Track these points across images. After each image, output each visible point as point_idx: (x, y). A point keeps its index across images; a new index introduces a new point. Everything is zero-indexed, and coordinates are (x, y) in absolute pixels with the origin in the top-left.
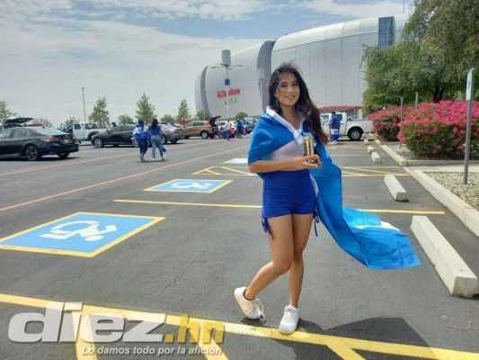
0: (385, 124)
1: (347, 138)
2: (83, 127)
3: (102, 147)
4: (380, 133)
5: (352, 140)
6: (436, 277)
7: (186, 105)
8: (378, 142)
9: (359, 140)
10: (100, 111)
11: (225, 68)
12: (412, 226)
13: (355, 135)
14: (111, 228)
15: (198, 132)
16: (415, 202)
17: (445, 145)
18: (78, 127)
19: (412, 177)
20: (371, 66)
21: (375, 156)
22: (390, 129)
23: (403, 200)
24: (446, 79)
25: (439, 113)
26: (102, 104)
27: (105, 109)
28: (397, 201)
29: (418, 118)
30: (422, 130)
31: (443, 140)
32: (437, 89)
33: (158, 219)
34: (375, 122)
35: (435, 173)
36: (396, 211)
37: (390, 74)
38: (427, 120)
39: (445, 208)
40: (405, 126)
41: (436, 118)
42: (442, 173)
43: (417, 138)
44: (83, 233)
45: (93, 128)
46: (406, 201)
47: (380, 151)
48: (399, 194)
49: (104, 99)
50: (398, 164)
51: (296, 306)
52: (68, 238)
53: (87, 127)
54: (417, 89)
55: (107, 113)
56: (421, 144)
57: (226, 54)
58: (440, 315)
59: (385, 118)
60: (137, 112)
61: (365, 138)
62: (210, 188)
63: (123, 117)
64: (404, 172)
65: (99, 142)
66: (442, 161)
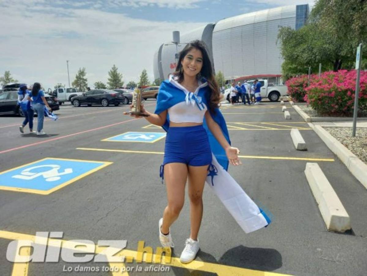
0: (297, 88)
1: (268, 100)
2: (65, 92)
3: (79, 106)
4: (293, 96)
5: (272, 101)
6: (318, 215)
7: (146, 74)
8: (291, 102)
9: (277, 101)
10: (80, 78)
11: (175, 45)
12: (305, 171)
13: (274, 97)
14: (68, 171)
15: (153, 95)
16: (313, 151)
17: (341, 105)
18: (61, 91)
19: (313, 131)
20: (285, 43)
21: (287, 113)
22: (301, 93)
23: (303, 150)
24: (343, 53)
25: (337, 80)
26: (82, 73)
27: (85, 77)
28: (298, 150)
29: (320, 84)
30: (323, 94)
31: (340, 101)
32: (337, 61)
33: (106, 164)
34: (289, 87)
35: (331, 127)
36: (295, 159)
37: (300, 49)
38: (327, 85)
39: (335, 156)
40: (310, 90)
41: (334, 84)
42: (337, 127)
43: (320, 100)
44: (45, 174)
45: (73, 92)
46: (305, 150)
47: (291, 110)
48: (300, 145)
49: (84, 69)
50: (304, 120)
51: (195, 239)
52: (33, 179)
53: (68, 91)
54: (321, 61)
55: (86, 80)
56: (323, 104)
57: (176, 34)
58: (316, 248)
59: (297, 84)
60: (109, 80)
61: (282, 99)
62: (153, 139)
63: (98, 83)
64: (308, 126)
65: (76, 103)
66: (338, 118)
